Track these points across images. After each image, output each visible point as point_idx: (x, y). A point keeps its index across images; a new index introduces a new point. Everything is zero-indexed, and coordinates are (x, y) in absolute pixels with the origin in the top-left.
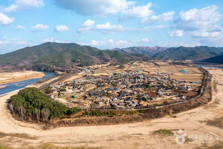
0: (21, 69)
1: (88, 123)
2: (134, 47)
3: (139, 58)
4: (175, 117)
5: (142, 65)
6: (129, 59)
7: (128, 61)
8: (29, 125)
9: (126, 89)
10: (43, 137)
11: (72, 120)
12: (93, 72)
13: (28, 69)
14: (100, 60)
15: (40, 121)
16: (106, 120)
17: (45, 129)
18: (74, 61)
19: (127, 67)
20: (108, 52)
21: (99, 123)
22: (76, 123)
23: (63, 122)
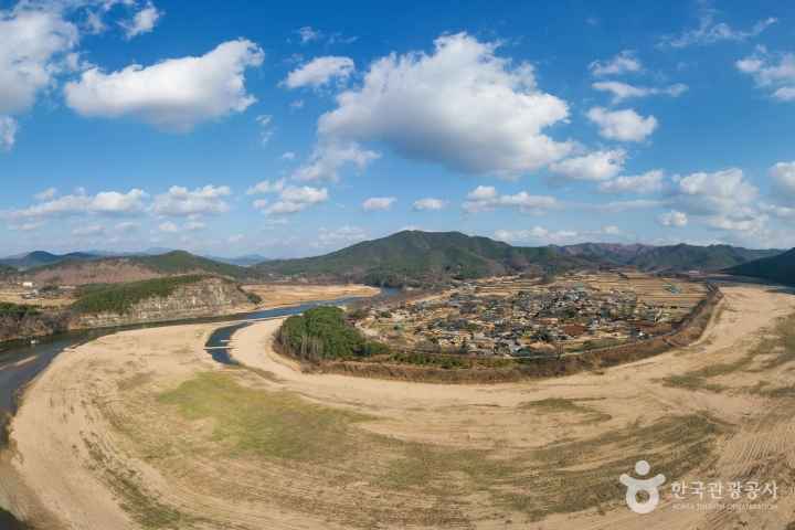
0: (345, 281)
1: (392, 374)
2: (588, 244)
3: (593, 264)
4: (602, 374)
5: (593, 277)
6: (569, 265)
7: (565, 269)
8: (287, 361)
9: (522, 319)
10: (294, 382)
11: (362, 365)
12: (477, 290)
13: (357, 283)
14: (506, 268)
15: (307, 358)
16: (431, 373)
17: (306, 371)
18: (448, 268)
19: (558, 281)
20: (526, 251)
21: (417, 377)
22: (366, 373)
23: (344, 366)
